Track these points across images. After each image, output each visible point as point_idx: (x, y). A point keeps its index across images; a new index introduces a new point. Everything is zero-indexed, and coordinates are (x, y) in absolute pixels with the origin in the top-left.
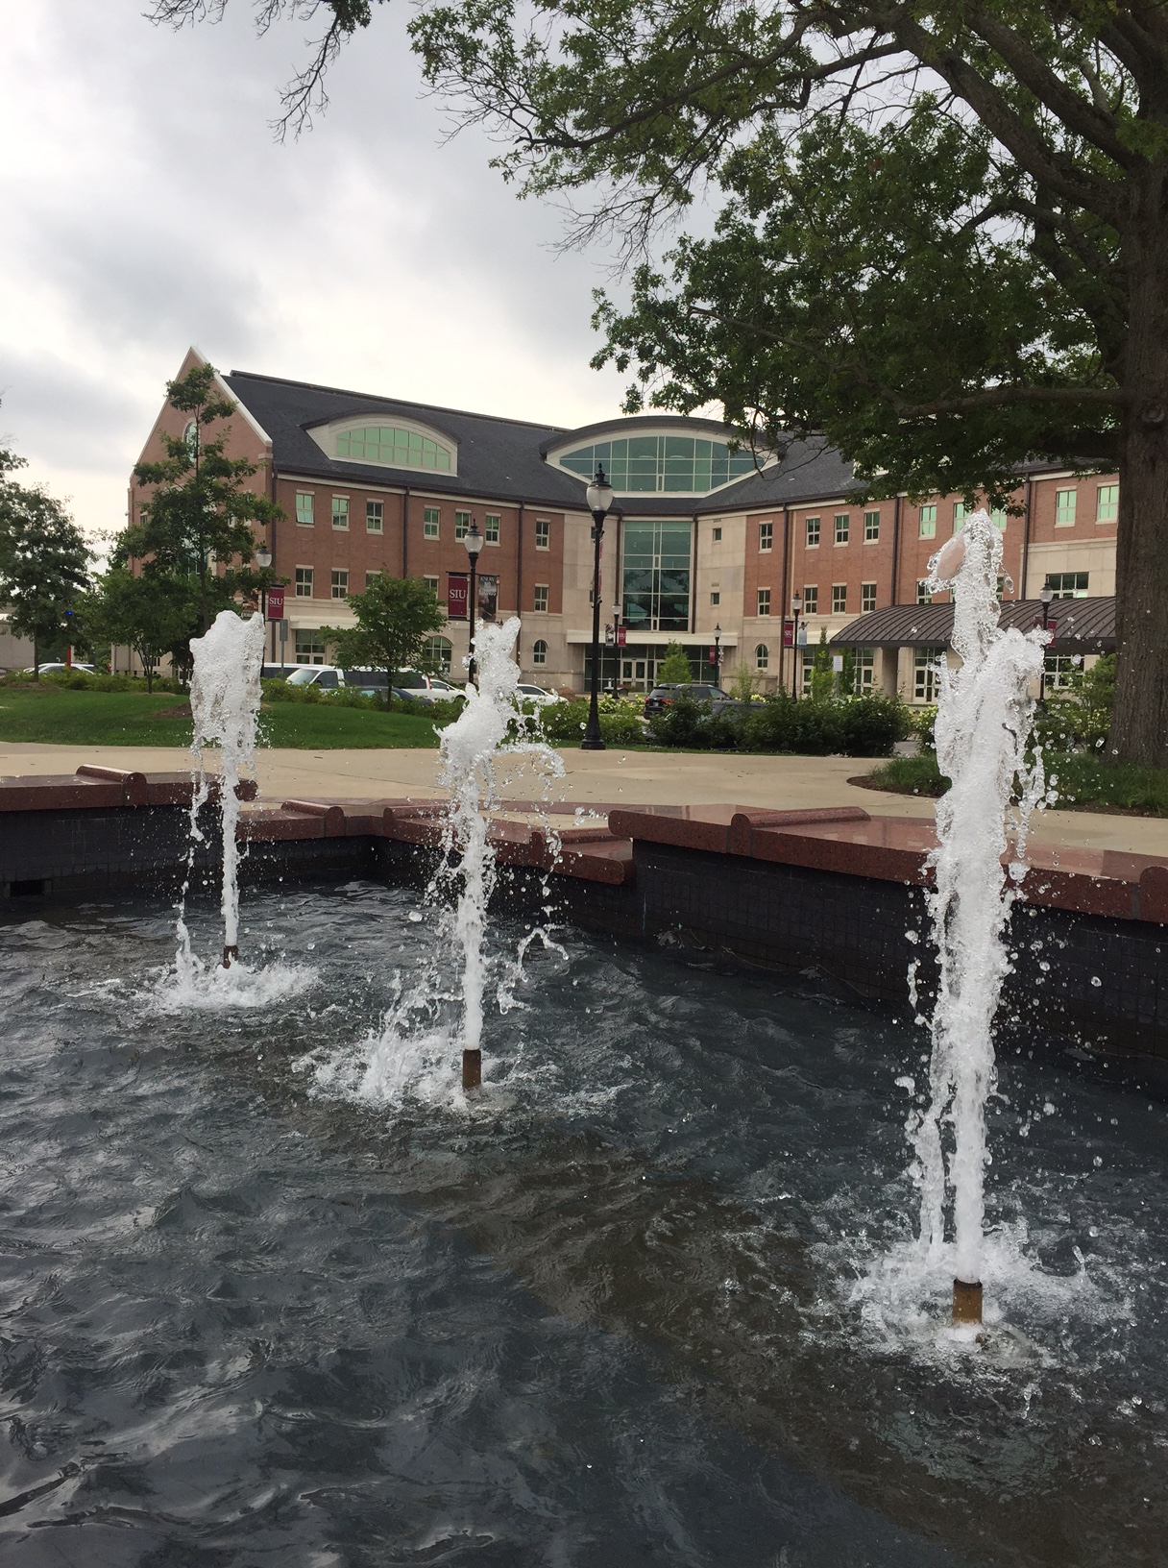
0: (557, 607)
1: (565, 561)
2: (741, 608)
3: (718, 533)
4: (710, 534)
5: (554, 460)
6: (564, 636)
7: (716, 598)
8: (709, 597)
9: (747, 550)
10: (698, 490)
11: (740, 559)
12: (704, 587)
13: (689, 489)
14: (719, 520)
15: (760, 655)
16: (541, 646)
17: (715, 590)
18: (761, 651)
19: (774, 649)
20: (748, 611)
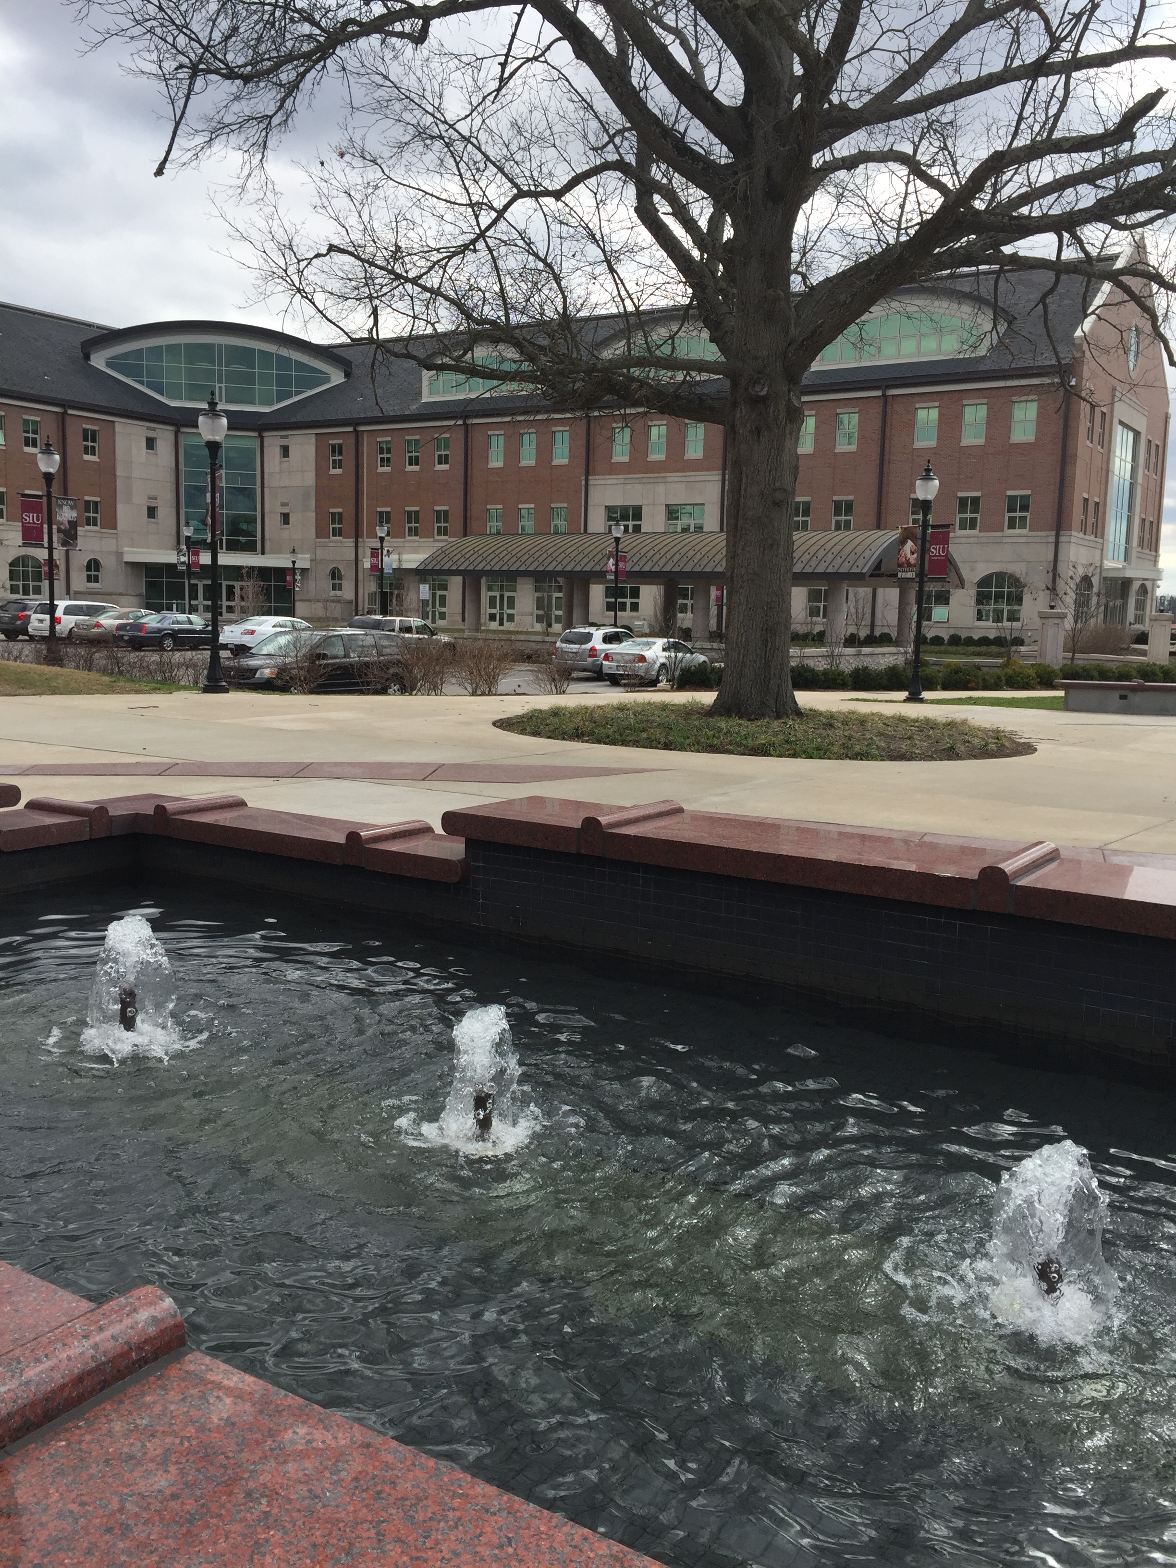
0: (111, 523)
1: (118, 474)
2: (313, 530)
3: (285, 451)
4: (277, 451)
5: (98, 361)
6: (120, 554)
7: (286, 518)
8: (278, 518)
9: (317, 470)
10: (263, 403)
11: (310, 479)
12: (273, 508)
13: (252, 402)
14: (286, 437)
15: (333, 578)
16: (93, 566)
17: (285, 510)
18: (335, 574)
19: (348, 574)
20: (321, 533)
